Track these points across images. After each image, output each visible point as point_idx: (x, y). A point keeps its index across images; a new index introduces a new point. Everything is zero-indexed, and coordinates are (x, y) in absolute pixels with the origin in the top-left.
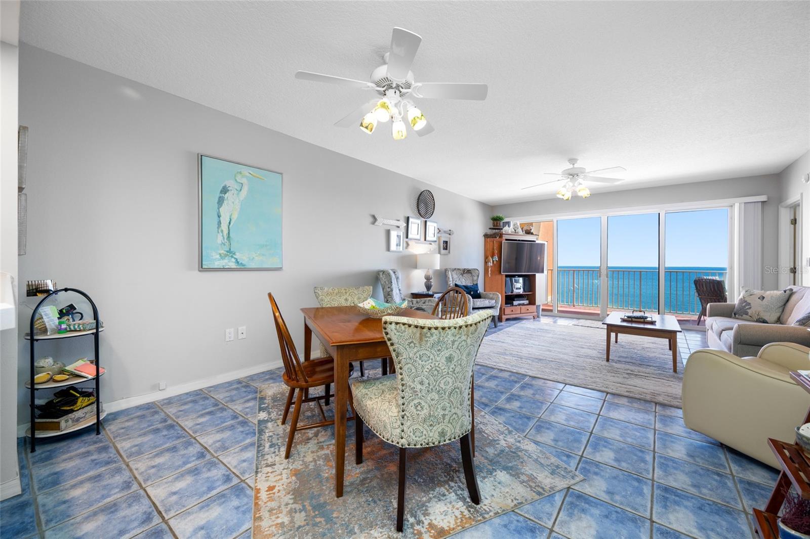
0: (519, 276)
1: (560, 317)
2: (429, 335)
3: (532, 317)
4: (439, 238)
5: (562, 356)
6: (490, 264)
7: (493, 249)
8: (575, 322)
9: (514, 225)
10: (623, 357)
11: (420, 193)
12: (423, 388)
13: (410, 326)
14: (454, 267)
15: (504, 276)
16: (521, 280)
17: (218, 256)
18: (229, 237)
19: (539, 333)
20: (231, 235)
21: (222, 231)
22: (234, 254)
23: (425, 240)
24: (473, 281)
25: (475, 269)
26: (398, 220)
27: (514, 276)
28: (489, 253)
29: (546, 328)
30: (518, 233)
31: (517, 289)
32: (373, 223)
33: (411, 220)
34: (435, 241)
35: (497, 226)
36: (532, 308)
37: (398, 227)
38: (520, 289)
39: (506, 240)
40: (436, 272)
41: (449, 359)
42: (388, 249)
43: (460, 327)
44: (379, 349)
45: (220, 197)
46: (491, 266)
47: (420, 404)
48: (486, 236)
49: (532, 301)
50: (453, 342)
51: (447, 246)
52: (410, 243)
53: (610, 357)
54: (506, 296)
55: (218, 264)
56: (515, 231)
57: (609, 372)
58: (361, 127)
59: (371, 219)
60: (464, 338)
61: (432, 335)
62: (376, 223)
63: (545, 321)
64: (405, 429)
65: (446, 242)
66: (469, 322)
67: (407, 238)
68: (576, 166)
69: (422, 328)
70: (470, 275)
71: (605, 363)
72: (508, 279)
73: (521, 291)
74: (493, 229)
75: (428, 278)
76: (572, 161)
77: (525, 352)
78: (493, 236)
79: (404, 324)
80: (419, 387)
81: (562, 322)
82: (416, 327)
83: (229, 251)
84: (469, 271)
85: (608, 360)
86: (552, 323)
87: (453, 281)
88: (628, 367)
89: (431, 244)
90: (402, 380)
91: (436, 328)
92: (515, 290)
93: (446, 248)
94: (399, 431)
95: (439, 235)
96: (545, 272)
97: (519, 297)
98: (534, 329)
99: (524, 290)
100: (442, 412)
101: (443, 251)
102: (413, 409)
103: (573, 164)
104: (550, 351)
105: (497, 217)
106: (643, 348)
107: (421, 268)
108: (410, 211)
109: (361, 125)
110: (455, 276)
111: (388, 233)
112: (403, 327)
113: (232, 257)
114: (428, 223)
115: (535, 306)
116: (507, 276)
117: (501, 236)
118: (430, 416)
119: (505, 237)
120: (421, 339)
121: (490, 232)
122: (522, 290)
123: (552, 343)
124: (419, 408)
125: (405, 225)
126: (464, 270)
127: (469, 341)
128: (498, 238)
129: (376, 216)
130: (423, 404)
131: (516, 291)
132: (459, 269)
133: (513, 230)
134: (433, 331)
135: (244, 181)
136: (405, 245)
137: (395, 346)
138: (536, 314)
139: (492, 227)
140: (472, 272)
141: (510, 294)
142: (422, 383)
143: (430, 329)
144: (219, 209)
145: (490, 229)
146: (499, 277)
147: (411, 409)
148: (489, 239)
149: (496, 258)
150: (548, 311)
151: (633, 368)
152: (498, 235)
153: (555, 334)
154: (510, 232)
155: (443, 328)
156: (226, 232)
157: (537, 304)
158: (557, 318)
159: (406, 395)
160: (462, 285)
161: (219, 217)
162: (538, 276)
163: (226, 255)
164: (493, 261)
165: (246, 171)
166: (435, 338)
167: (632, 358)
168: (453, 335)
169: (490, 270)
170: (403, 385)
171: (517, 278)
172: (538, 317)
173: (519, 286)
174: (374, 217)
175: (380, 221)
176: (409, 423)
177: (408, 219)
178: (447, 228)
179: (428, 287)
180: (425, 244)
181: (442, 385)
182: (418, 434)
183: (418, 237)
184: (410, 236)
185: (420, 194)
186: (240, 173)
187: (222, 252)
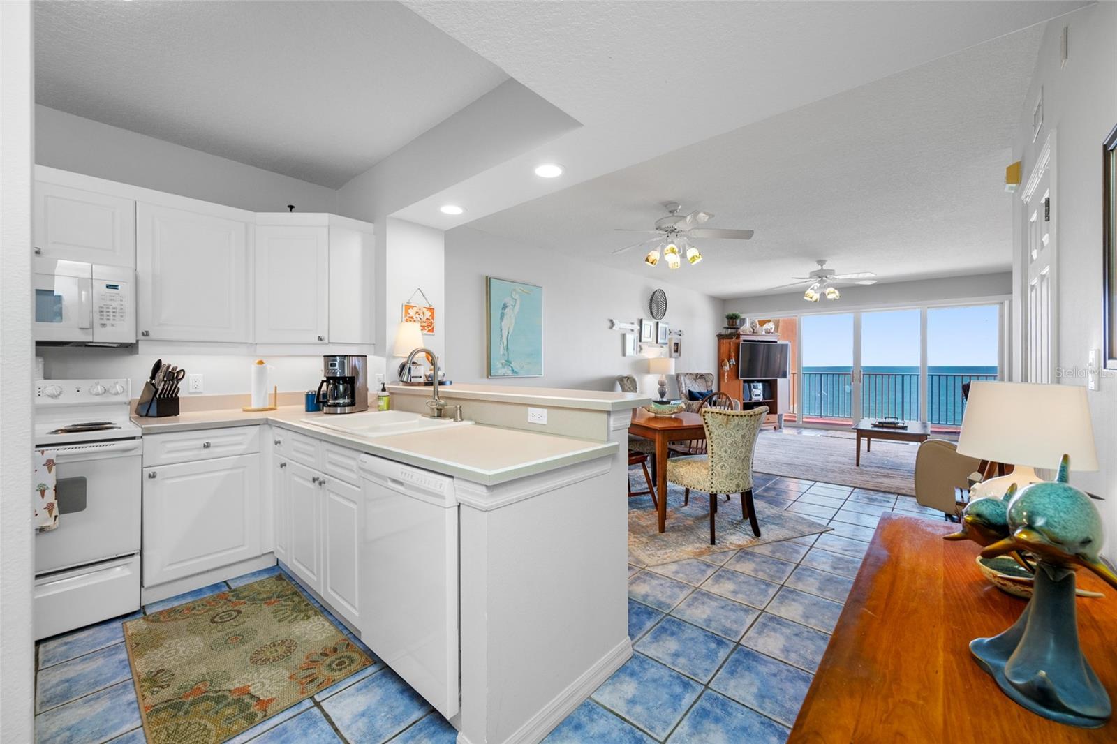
0: (759, 381)
1: (805, 428)
2: (732, 420)
3: (772, 428)
4: (670, 340)
5: (810, 462)
6: (727, 368)
7: (730, 351)
8: (823, 433)
9: (752, 323)
10: (874, 463)
11: (652, 293)
12: (726, 455)
13: (721, 414)
14: (686, 372)
15: (742, 381)
16: (760, 386)
17: (501, 366)
18: (507, 348)
19: (784, 443)
20: (509, 346)
21: (503, 343)
22: (511, 363)
23: (657, 343)
24: (707, 386)
25: (708, 374)
26: (633, 323)
27: (753, 381)
28: (725, 356)
29: (790, 438)
30: (756, 333)
31: (756, 395)
32: (611, 328)
33: (644, 322)
34: (666, 344)
35: (732, 325)
36: (773, 417)
37: (632, 330)
38: (759, 395)
39: (744, 341)
40: (670, 378)
41: (744, 436)
42: (624, 354)
43: (751, 416)
44: (699, 432)
45: (502, 313)
46: (728, 371)
47: (724, 465)
48: (720, 337)
49: (773, 410)
50: (747, 425)
51: (677, 348)
52: (643, 347)
53: (860, 463)
54: (744, 403)
55: (501, 372)
56: (753, 330)
57: (858, 473)
58: (647, 262)
59: (609, 324)
60: (753, 423)
61: (734, 420)
62: (614, 328)
63: (787, 432)
64: (714, 482)
65: (677, 344)
66: (756, 413)
67: (640, 341)
68: (825, 267)
69: (729, 415)
70: (703, 380)
71: (855, 467)
72: (746, 385)
73: (761, 399)
74: (728, 328)
75: (662, 385)
76: (821, 262)
77: (772, 458)
78: (729, 337)
79: (717, 413)
80: (724, 454)
81: (806, 433)
82: (725, 415)
83: (507, 361)
84: (702, 376)
85: (858, 465)
86: (796, 434)
87: (686, 387)
88: (877, 470)
89: (662, 347)
90: (712, 449)
91: (737, 416)
92: (753, 397)
93: (676, 351)
94: (710, 483)
95: (670, 337)
96: (789, 376)
97: (759, 404)
98: (778, 439)
99: (764, 398)
100: (738, 472)
101: (674, 354)
102: (719, 469)
103: (822, 266)
104: (798, 458)
105: (733, 315)
106: (897, 456)
107: (655, 372)
108: (642, 313)
109: (647, 260)
110: (688, 382)
111: (624, 336)
112: (716, 415)
113: (509, 366)
114: (660, 325)
115: (777, 416)
116: (745, 381)
117: (738, 337)
118: (730, 473)
119: (743, 338)
120: (727, 423)
121: (724, 332)
122: (762, 396)
123: (800, 451)
124: (723, 468)
125: (639, 328)
126: (697, 375)
127: (755, 425)
128: (734, 338)
129: (614, 321)
130: (726, 465)
131: (755, 399)
132: (690, 374)
133: (751, 329)
134: (735, 417)
135: (517, 297)
136: (638, 349)
137: (709, 428)
138: (778, 424)
139: (727, 326)
140: (705, 376)
141: (748, 401)
142: (726, 452)
143: (733, 416)
144: (501, 323)
145: (725, 328)
146: (737, 381)
147: (718, 469)
148: (725, 340)
149: (733, 361)
150: (791, 423)
151: (882, 471)
152: (735, 336)
153: (802, 444)
154: (748, 332)
155: (741, 416)
156: (505, 343)
157: (778, 413)
158: (802, 429)
159: (715, 460)
160: (695, 391)
161: (501, 330)
162: (780, 381)
163: (506, 364)
164: (730, 365)
165: (519, 287)
166: (736, 422)
167: (883, 463)
168: (747, 421)
169: (726, 374)
170: (713, 453)
171: (755, 384)
172: (780, 428)
173: (758, 392)
174: (611, 321)
175: (618, 325)
176: (716, 478)
177: (641, 320)
178: (677, 330)
179: (662, 394)
180: (657, 347)
181: (738, 453)
182: (723, 485)
183: (650, 340)
184: (643, 339)
185: (653, 295)
186: (515, 290)
187: (504, 361)
